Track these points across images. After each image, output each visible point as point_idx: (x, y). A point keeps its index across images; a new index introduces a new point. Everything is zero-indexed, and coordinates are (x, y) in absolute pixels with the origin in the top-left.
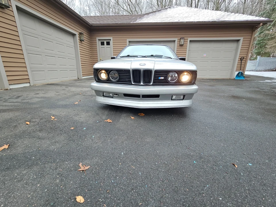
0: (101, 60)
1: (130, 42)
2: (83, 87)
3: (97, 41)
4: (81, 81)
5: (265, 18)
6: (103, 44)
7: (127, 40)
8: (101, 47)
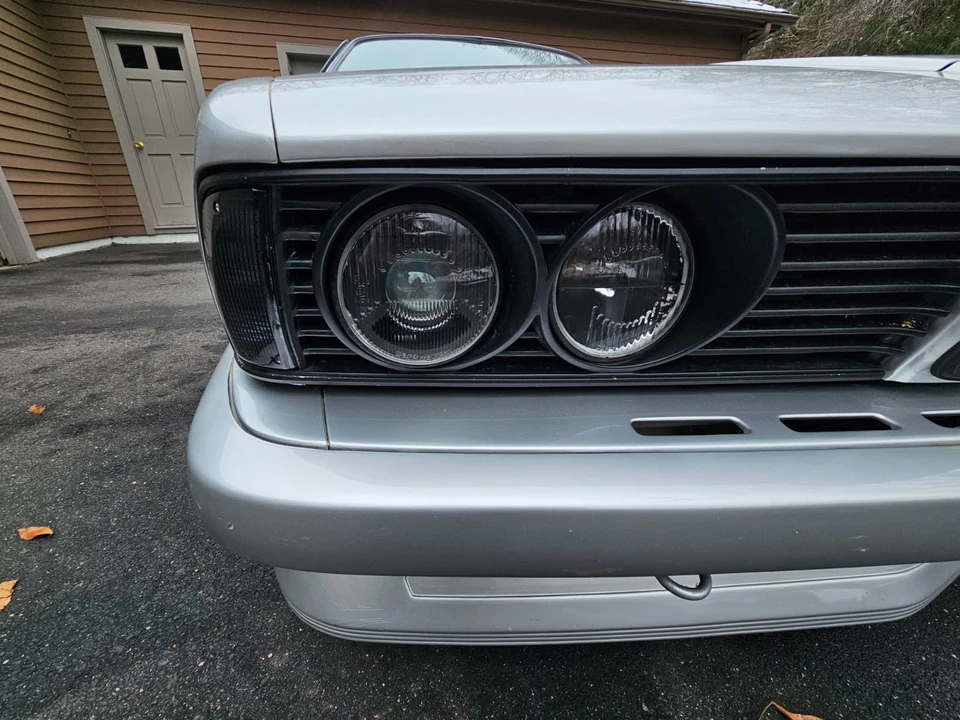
0: (146, 151)
1: (293, 58)
2: (53, 327)
3: (94, 38)
4: (32, 281)
5: (777, 7)
6: (133, 58)
7: (279, 46)
8: (128, 79)
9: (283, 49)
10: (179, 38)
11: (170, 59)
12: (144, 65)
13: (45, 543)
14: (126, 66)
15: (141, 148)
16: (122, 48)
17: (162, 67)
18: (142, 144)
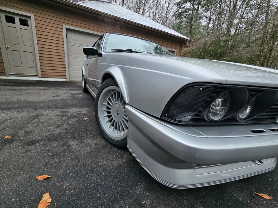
1: (68, 29)
5: (188, 38)
7: (63, 25)
8: (7, 26)
9: (64, 27)
10: (29, 17)
11: (24, 23)
12: (14, 23)
13: (49, 180)
14: (6, 22)
15: (8, 48)
16: (6, 16)
17: (21, 24)
18: (9, 46)
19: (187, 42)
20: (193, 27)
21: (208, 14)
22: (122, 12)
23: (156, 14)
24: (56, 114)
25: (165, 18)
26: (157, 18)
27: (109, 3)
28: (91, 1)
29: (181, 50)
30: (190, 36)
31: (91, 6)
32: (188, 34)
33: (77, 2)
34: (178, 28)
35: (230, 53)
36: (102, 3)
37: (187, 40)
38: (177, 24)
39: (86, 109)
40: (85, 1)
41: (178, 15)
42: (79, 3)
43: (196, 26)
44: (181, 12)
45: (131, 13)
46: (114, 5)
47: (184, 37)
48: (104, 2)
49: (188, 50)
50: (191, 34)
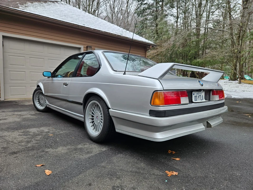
19: (151, 46)
20: (159, 27)
21: (174, 11)
22: (73, 14)
23: (115, 7)
24: (18, 134)
25: (126, 13)
26: (116, 12)
27: (55, 3)
28: (34, 3)
29: (145, 55)
30: (156, 36)
31: (35, 10)
32: (154, 34)
33: (18, 8)
34: (141, 27)
35: (203, 54)
36: (47, 4)
37: (150, 44)
38: (140, 22)
39: (46, 128)
40: (26, 5)
41: (140, 12)
42: (21, 8)
43: (161, 26)
44: (143, 9)
45: (84, 14)
46: (62, 5)
47: (147, 41)
48: (49, 1)
49: (155, 53)
50: (157, 33)
